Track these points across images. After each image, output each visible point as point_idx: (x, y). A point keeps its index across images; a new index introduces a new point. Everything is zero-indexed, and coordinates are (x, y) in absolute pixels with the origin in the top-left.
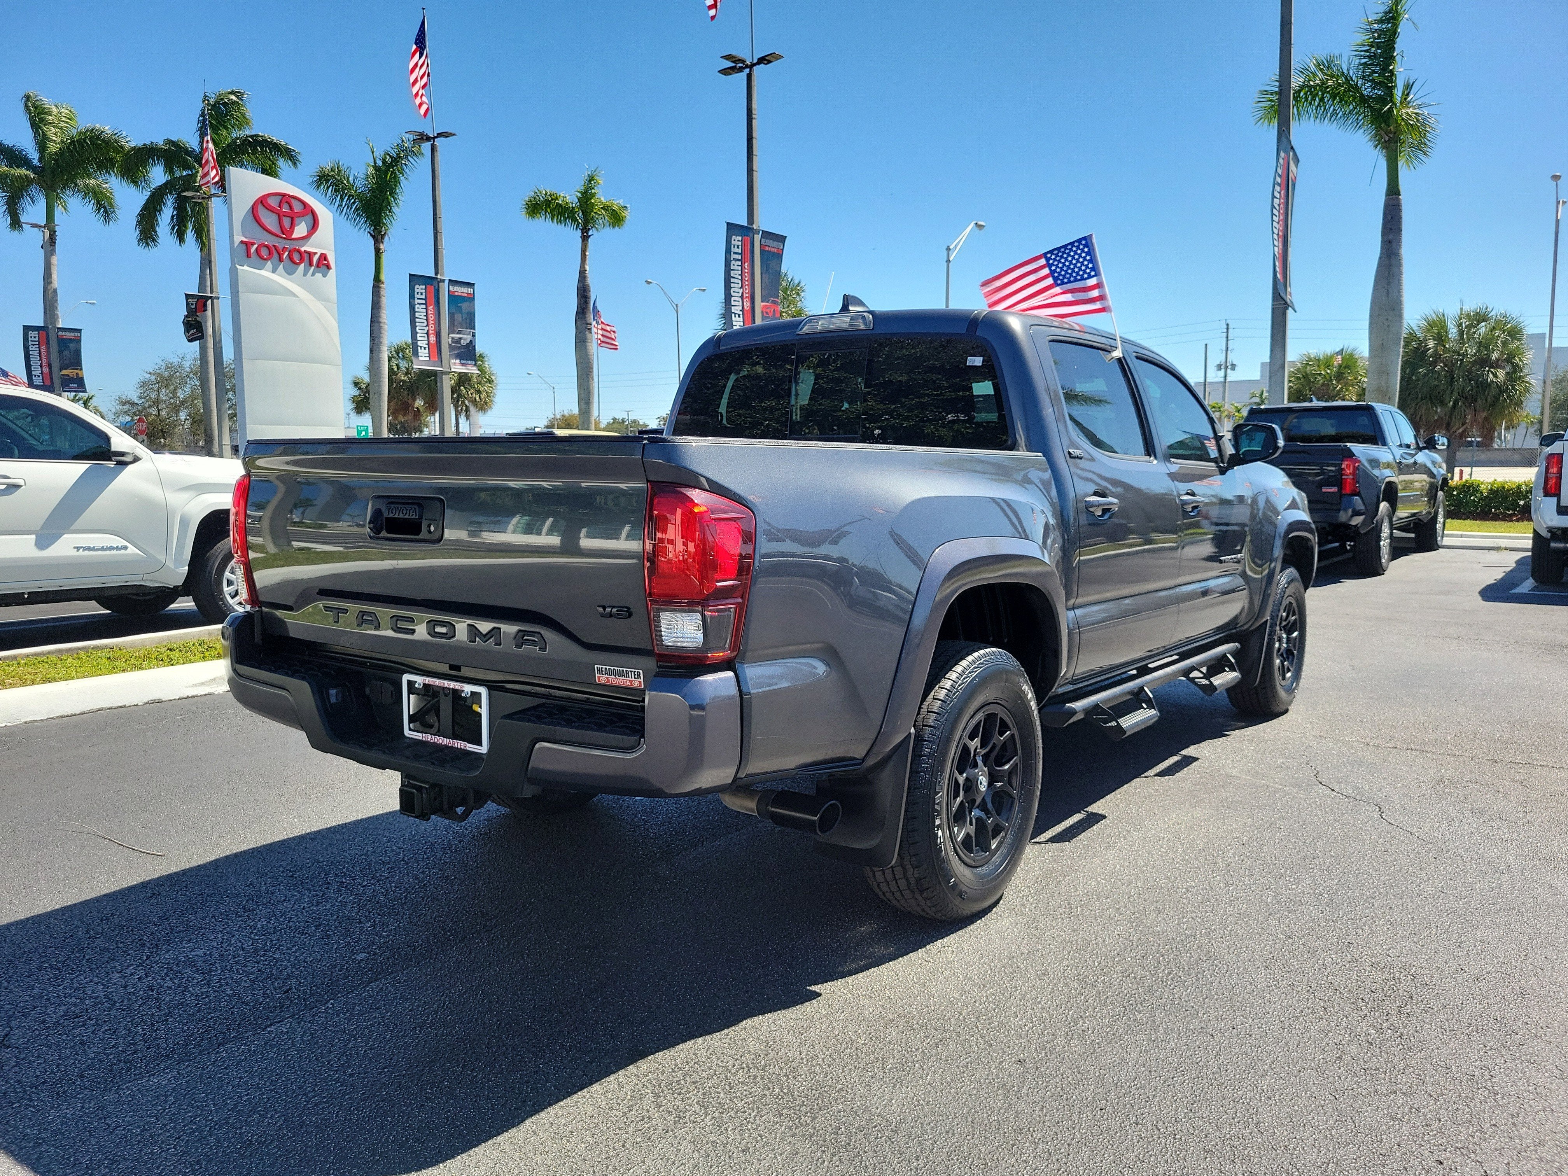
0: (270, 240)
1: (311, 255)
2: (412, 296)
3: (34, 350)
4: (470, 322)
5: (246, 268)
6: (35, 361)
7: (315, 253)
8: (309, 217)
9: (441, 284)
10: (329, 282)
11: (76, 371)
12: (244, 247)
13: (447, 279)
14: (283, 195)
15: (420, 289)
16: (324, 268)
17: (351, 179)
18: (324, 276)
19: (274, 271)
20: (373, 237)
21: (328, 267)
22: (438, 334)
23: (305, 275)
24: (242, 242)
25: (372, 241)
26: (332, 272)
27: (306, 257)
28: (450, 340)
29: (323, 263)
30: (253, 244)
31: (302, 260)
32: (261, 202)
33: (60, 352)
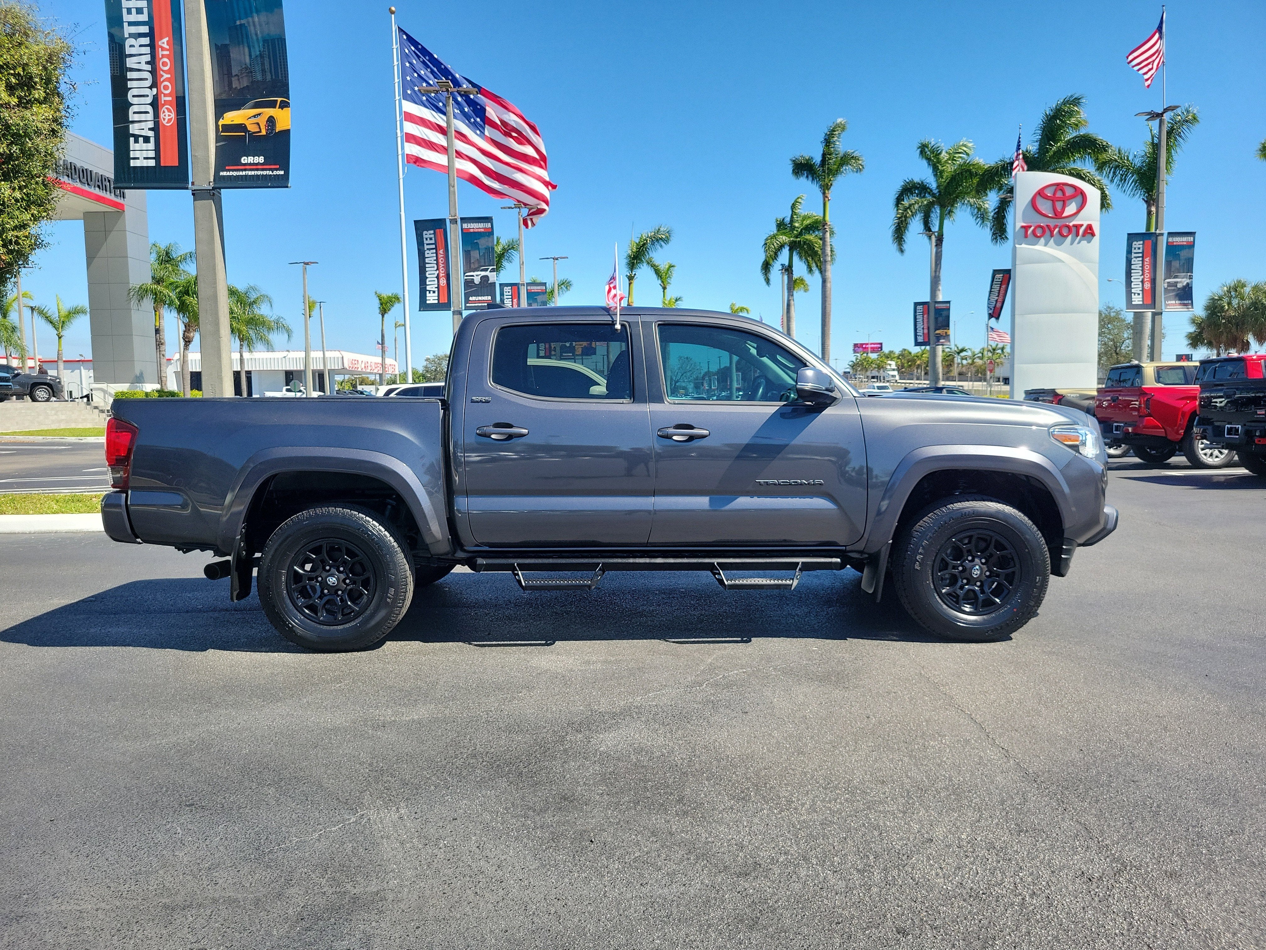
0: (1043, 222)
1: (1078, 227)
2: (1129, 252)
3: (920, 318)
4: (1188, 266)
5: (1023, 246)
6: (920, 326)
7: (1082, 225)
8: (1079, 198)
9: (1159, 238)
10: (1093, 247)
11: (945, 331)
12: (1023, 230)
13: (1165, 232)
14: (1058, 185)
15: (1138, 245)
16: (1089, 236)
17: (1130, 158)
18: (1089, 242)
19: (1046, 245)
20: (1146, 202)
21: (1093, 235)
22: (1153, 281)
23: (1072, 243)
24: (1022, 227)
25: (1145, 206)
26: (1096, 239)
27: (1074, 230)
28: (1166, 285)
29: (1090, 231)
30: (1030, 227)
31: (1070, 232)
32: (1039, 194)
33: (936, 319)
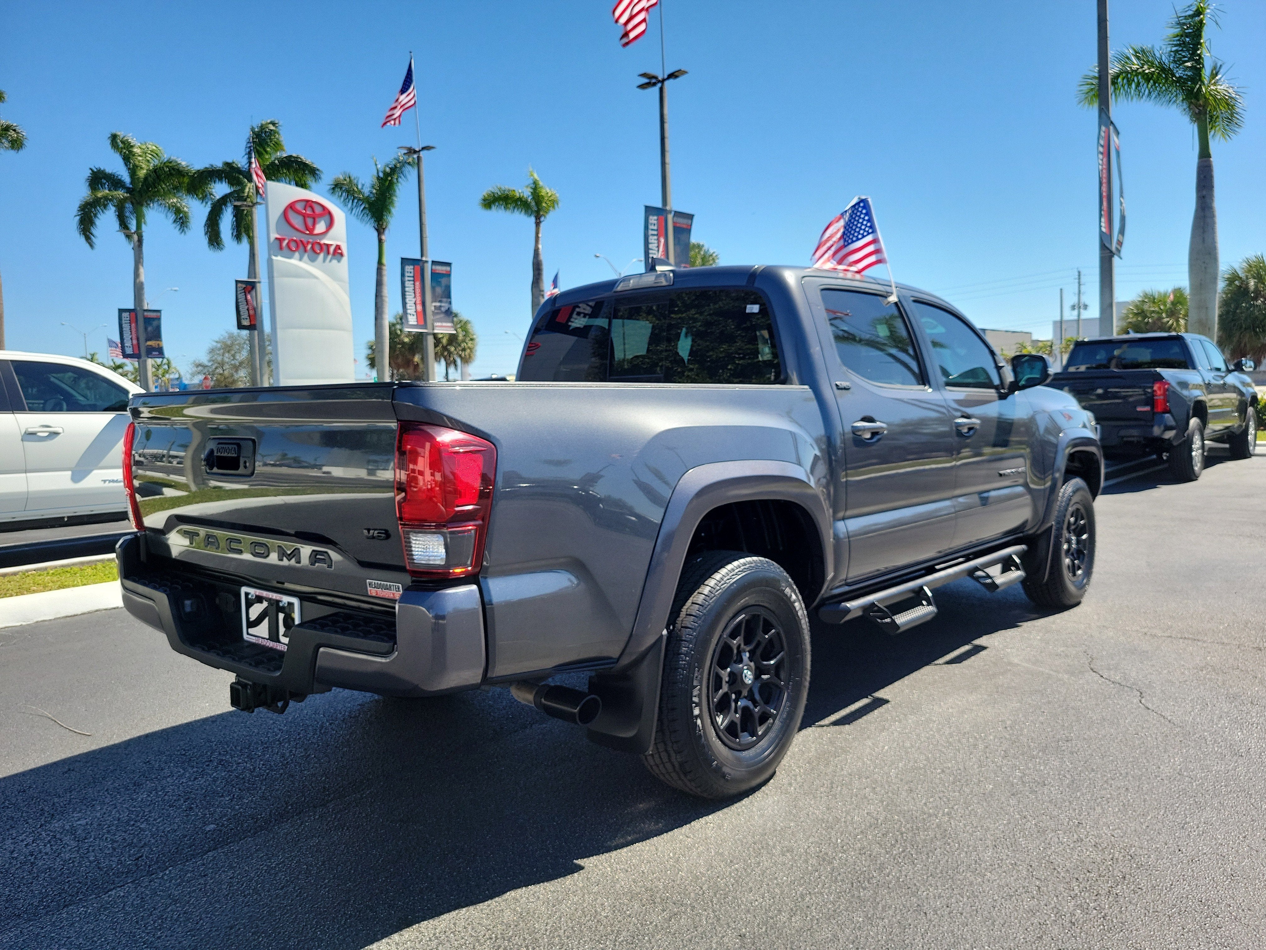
0: (296, 236)
1: (328, 246)
2: (403, 275)
3: (126, 327)
4: (447, 293)
5: (279, 258)
6: (127, 335)
7: (331, 245)
8: (327, 217)
9: (426, 265)
10: (342, 267)
11: (158, 342)
12: (278, 242)
13: (430, 260)
14: (307, 201)
15: (409, 268)
16: (338, 256)
17: (360, 187)
18: (339, 261)
19: (301, 259)
20: (377, 230)
21: (342, 255)
22: (423, 304)
23: (324, 261)
24: (276, 238)
25: (376, 234)
26: (345, 259)
27: (325, 248)
28: (433, 308)
29: (338, 252)
30: (284, 239)
31: (321, 250)
32: (291, 207)
33: (146, 329)
